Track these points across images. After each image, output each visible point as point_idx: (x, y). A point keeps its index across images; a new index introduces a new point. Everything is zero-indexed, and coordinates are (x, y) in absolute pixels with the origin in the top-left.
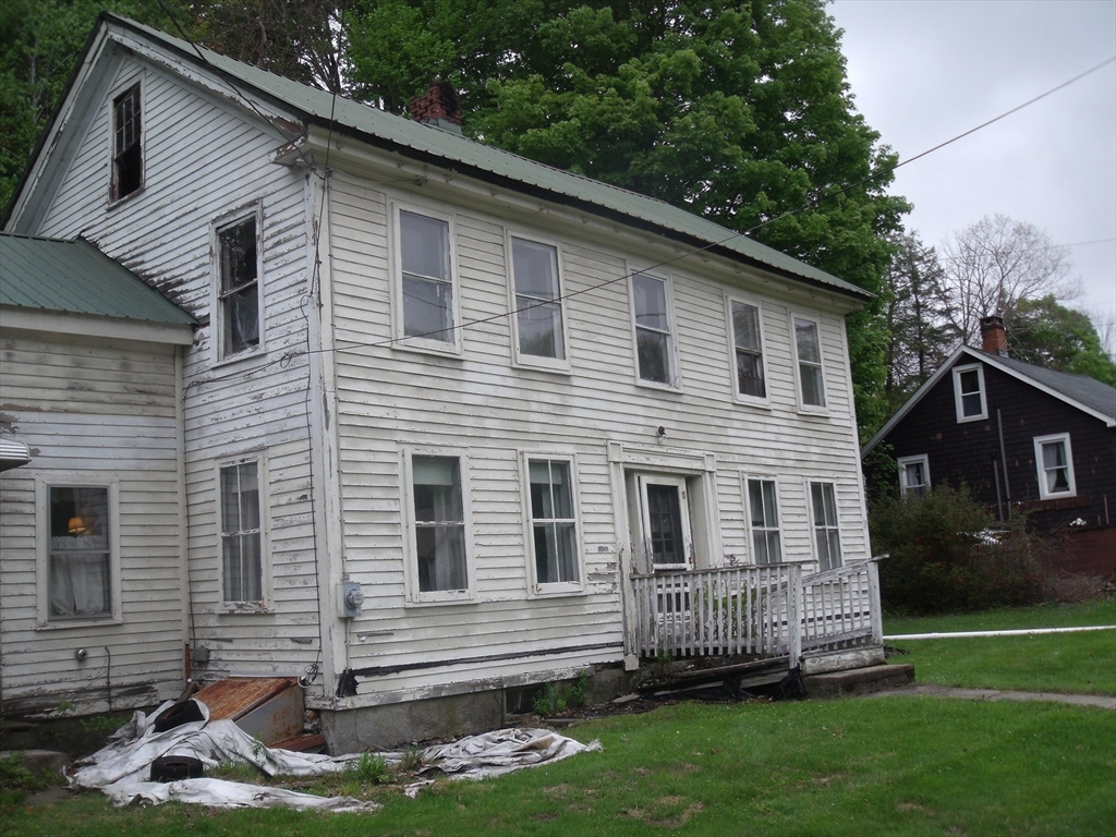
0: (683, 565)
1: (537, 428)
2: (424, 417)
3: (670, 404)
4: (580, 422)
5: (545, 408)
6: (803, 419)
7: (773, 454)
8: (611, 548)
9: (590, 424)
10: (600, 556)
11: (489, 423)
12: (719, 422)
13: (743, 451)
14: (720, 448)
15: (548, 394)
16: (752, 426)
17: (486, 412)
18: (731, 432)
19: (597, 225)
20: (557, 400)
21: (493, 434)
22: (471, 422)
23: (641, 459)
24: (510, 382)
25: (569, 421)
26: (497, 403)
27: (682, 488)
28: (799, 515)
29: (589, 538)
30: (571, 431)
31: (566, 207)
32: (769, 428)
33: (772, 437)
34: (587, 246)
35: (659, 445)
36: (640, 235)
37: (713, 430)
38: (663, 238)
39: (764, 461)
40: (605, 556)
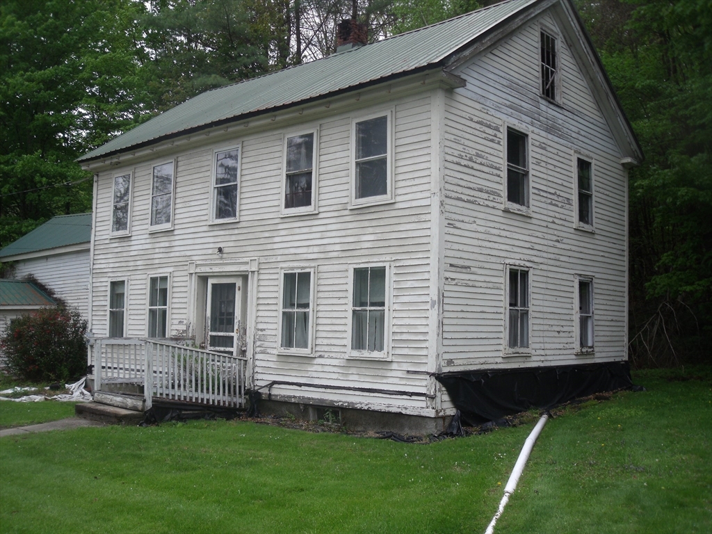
0: (231, 334)
1: (157, 261)
2: (117, 265)
3: (231, 231)
4: (177, 254)
5: (162, 250)
6: (356, 212)
7: (316, 249)
8: (185, 322)
9: (183, 254)
10: (179, 326)
11: (139, 263)
12: (267, 235)
13: (286, 252)
14: (266, 253)
15: (163, 242)
16: (297, 231)
17: (138, 258)
18: (276, 240)
19: (195, 138)
20: (167, 244)
21: (140, 268)
22: (132, 264)
23: (207, 269)
24: (148, 241)
25: (172, 255)
26: (142, 252)
27: (239, 283)
28: (339, 298)
29: (174, 316)
30: (172, 260)
31: (163, 142)
32: (314, 229)
33: (318, 235)
34: (192, 152)
35: (221, 258)
36: (203, 134)
37: (262, 241)
38: (214, 128)
39: (305, 257)
40: (182, 326)
